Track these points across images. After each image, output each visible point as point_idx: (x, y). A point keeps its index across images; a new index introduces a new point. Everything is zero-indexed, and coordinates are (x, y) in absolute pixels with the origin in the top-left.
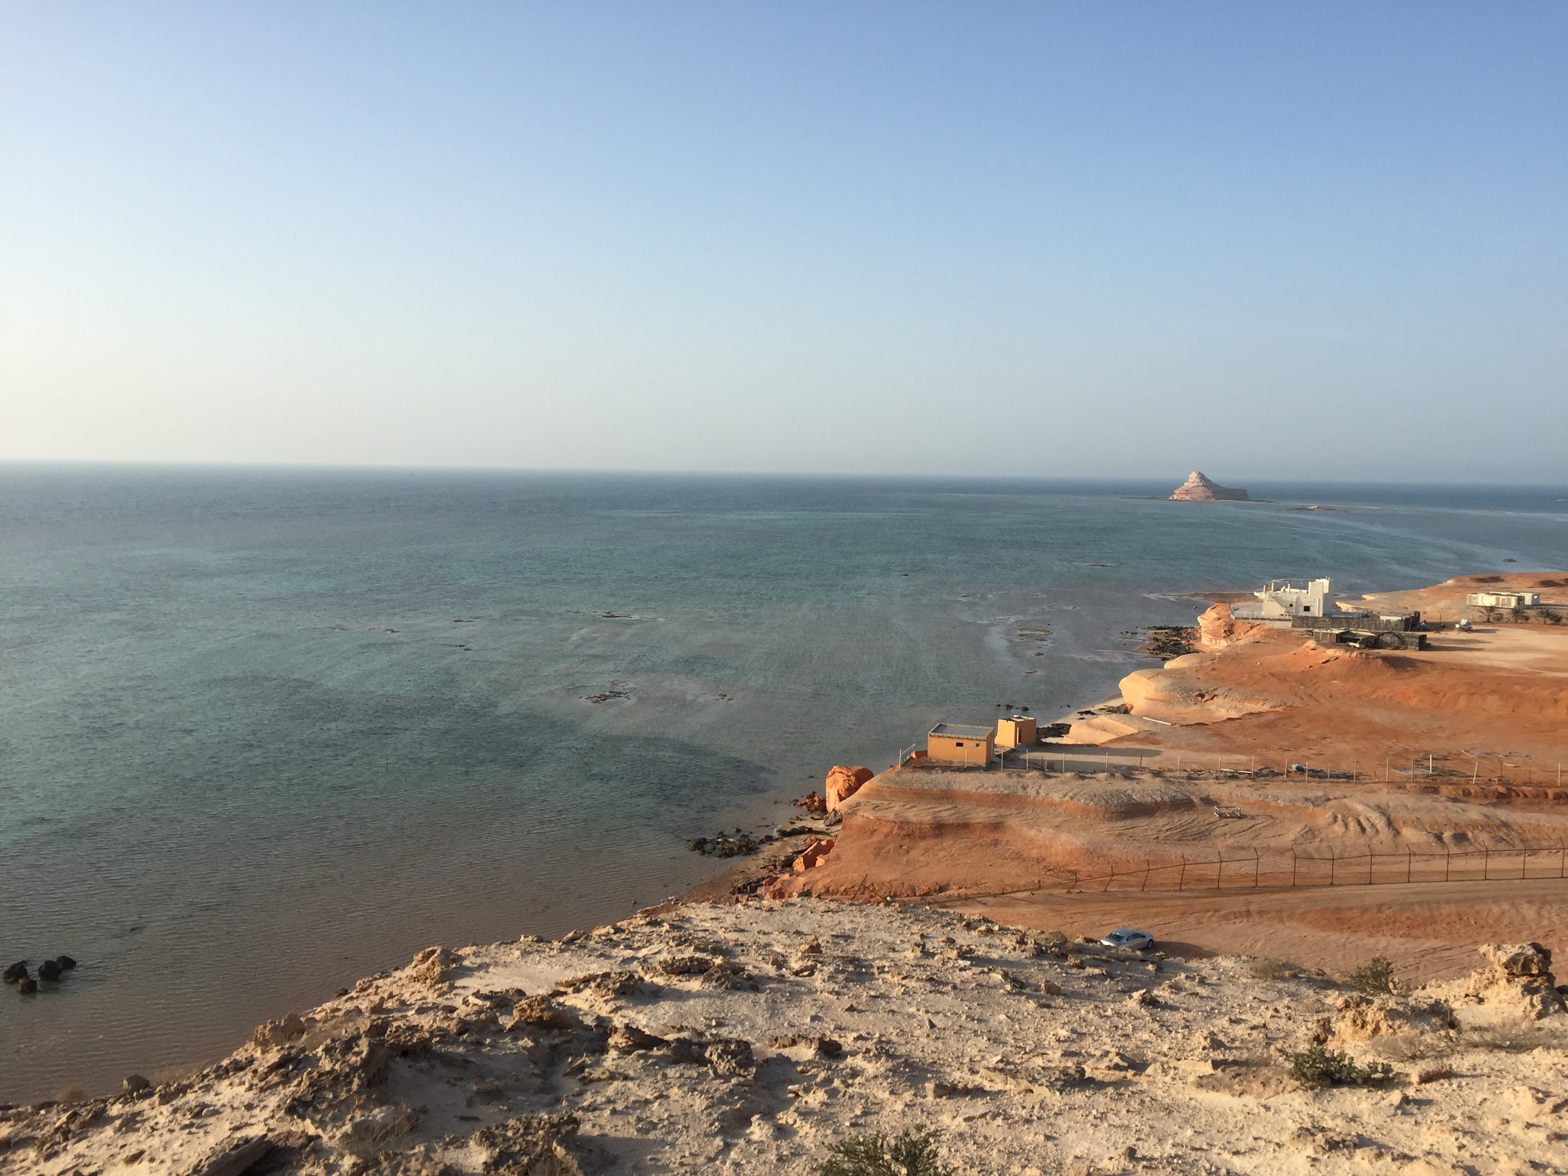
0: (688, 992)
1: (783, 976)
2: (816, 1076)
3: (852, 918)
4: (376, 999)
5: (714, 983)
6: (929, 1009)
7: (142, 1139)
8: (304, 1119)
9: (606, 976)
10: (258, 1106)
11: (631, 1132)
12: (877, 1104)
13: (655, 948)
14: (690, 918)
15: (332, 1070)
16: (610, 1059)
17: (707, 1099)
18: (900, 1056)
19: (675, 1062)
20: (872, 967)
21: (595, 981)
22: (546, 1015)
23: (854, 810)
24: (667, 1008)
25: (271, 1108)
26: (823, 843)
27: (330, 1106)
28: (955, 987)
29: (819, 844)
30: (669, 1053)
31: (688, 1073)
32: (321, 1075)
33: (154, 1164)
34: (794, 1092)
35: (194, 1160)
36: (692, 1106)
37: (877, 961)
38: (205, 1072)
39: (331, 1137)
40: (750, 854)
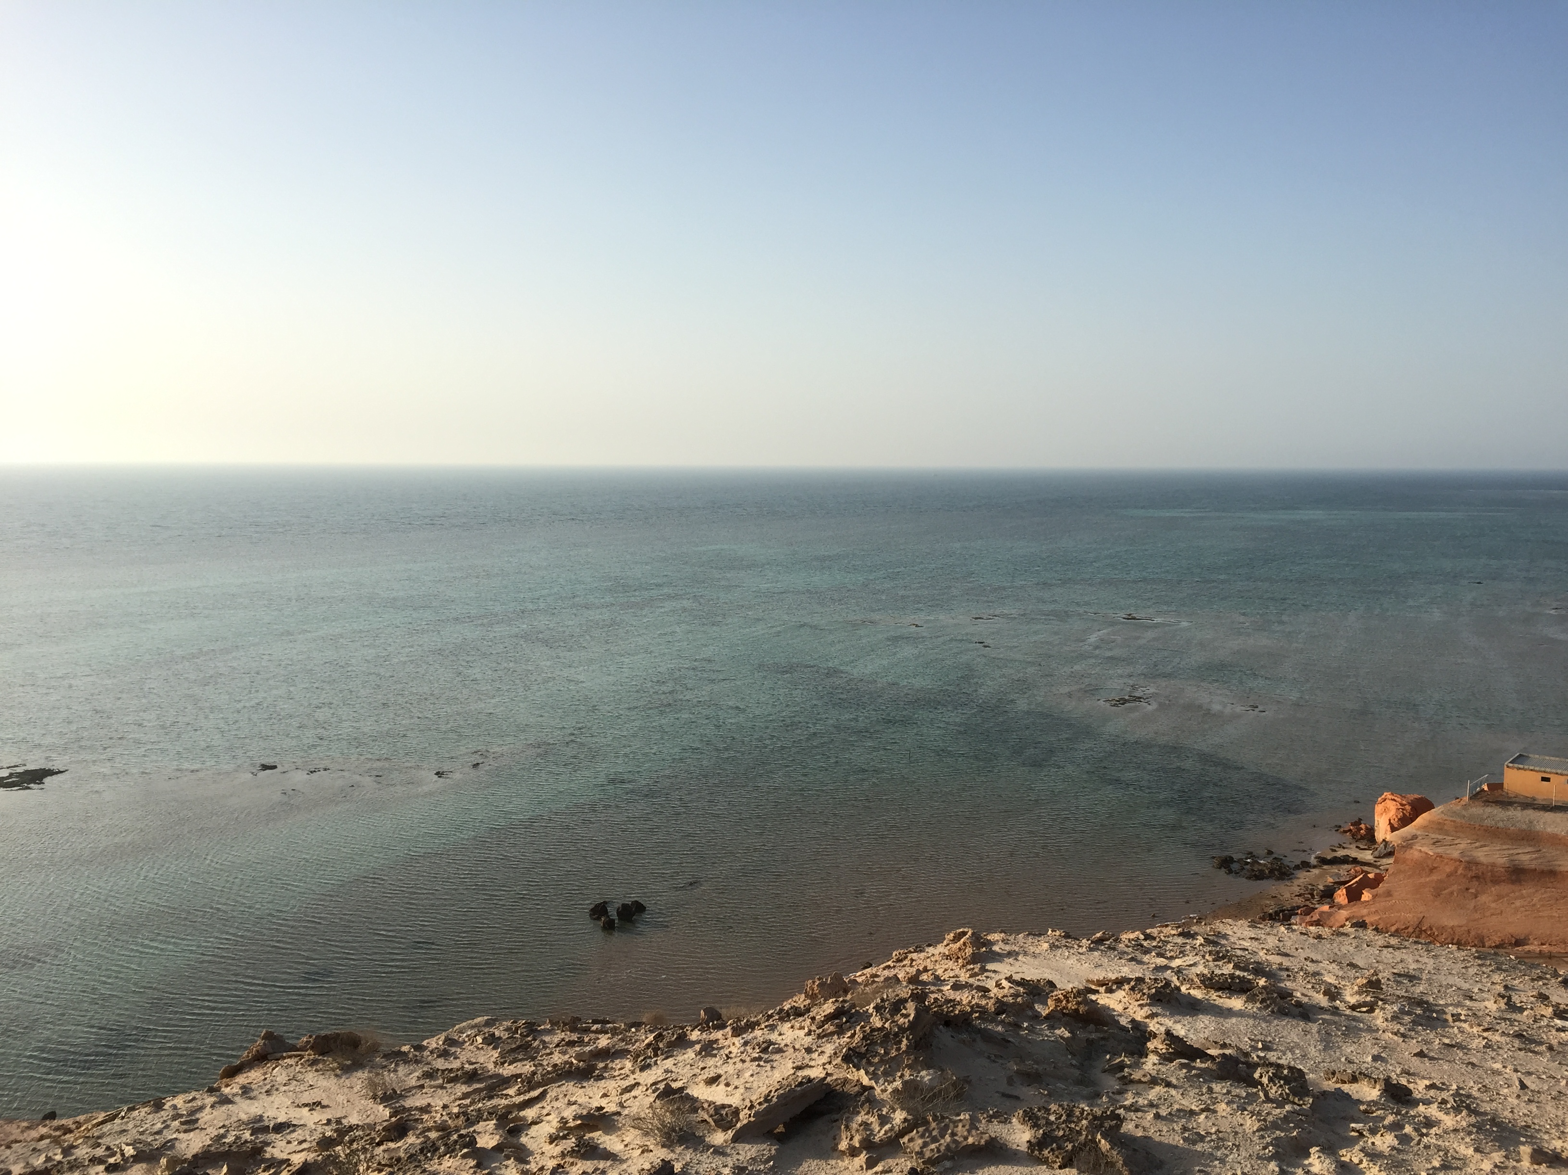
0: (1230, 1010)
1: (1337, 1008)
2: (1383, 1119)
3: (1418, 957)
4: (913, 971)
5: (1258, 1005)
6: (1519, 1068)
7: (718, 1064)
8: (858, 1070)
9: (1140, 980)
10: (816, 1050)
11: (1177, 1140)
12: (1459, 1159)
13: (1190, 959)
14: (1226, 934)
15: (883, 1028)
16: (1151, 1063)
17: (1259, 1121)
18: (1485, 1114)
19: (1221, 1078)
20: (1445, 1013)
21: (1129, 984)
22: (1082, 1009)
23: (1409, 843)
24: (1207, 1022)
25: (827, 1055)
26: (1371, 876)
27: (882, 1061)
28: (1551, 1048)
29: (1365, 877)
30: (1214, 1067)
31: (1236, 1091)
32: (873, 1030)
33: (729, 1089)
34: (1358, 1131)
35: (764, 1090)
36: (1242, 1125)
37: (1450, 1008)
38: (770, 1013)
39: (883, 1090)
40: (1283, 879)
